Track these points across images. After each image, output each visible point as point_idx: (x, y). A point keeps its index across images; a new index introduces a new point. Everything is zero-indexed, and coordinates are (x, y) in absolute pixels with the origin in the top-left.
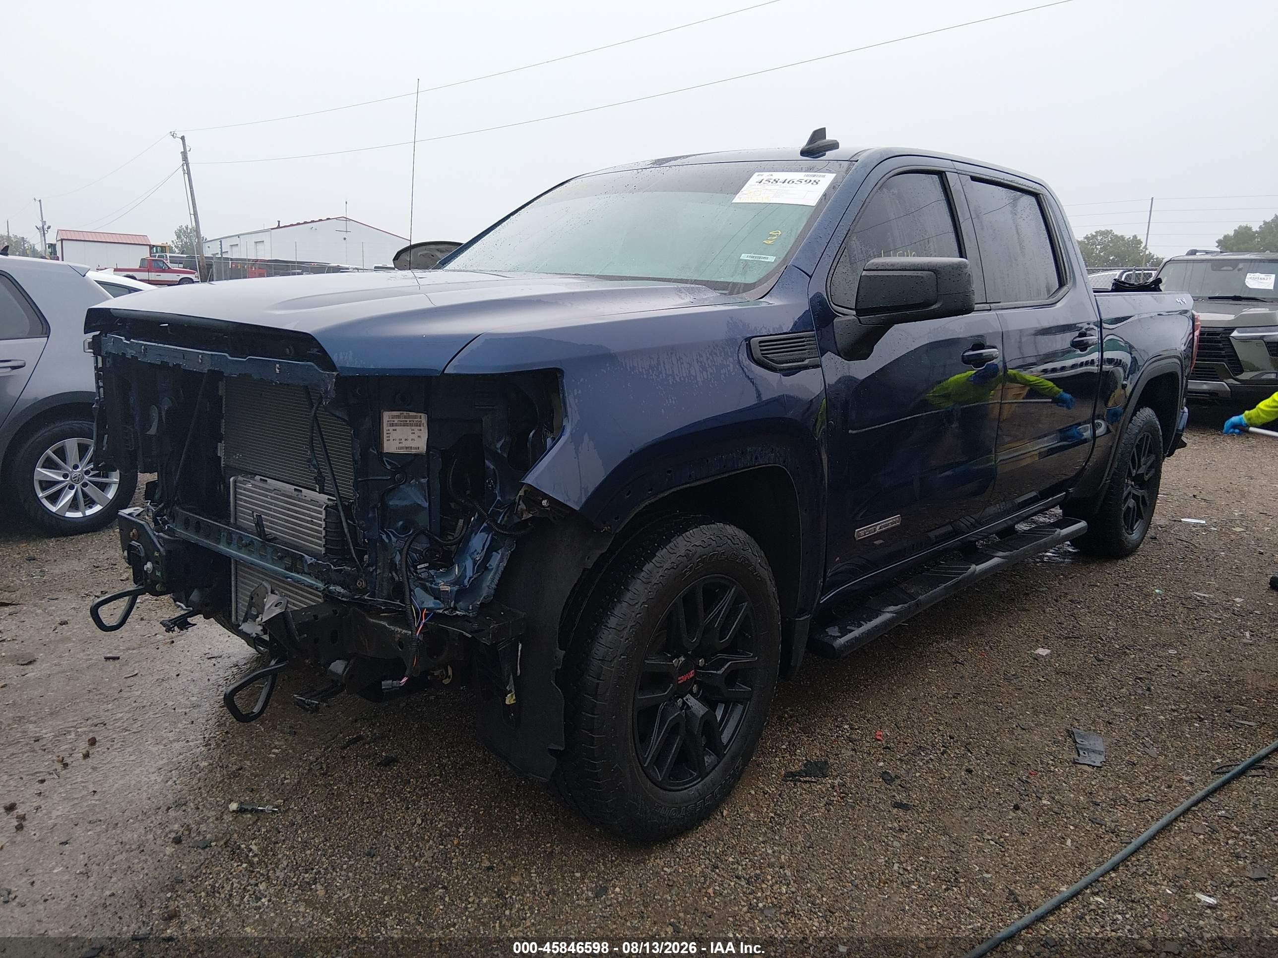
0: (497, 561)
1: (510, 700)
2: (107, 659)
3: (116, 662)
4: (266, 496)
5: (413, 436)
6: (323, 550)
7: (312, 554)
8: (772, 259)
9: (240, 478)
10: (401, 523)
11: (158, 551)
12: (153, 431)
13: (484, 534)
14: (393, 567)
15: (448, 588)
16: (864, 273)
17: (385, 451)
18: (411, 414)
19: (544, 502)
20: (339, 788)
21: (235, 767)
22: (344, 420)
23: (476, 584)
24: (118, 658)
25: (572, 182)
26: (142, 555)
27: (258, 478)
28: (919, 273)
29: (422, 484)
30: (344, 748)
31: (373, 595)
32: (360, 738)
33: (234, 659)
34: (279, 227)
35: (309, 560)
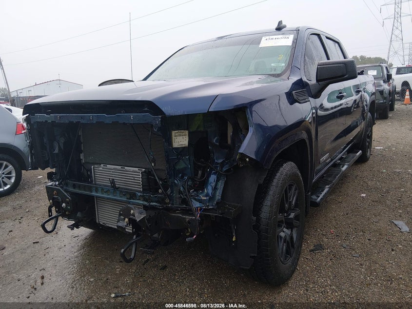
0: (221, 185)
1: (234, 239)
2: (34, 243)
3: (38, 244)
4: (110, 171)
5: (183, 140)
6: (141, 190)
7: (139, 192)
8: (284, 65)
9: (96, 166)
10: (180, 175)
11: (68, 198)
12: (56, 151)
13: (213, 175)
14: (180, 192)
15: (205, 198)
16: (319, 67)
17: (174, 147)
18: (182, 131)
19: (247, 159)
20: (150, 281)
21: (105, 279)
22: (161, 136)
23: (214, 195)
24: (38, 242)
25: (185, 48)
26: (60, 200)
27: (102, 165)
28: (339, 65)
29: (187, 158)
30: (144, 265)
31: (173, 204)
32: (148, 260)
33: (84, 236)
34: (36, 85)
35: (139, 194)
